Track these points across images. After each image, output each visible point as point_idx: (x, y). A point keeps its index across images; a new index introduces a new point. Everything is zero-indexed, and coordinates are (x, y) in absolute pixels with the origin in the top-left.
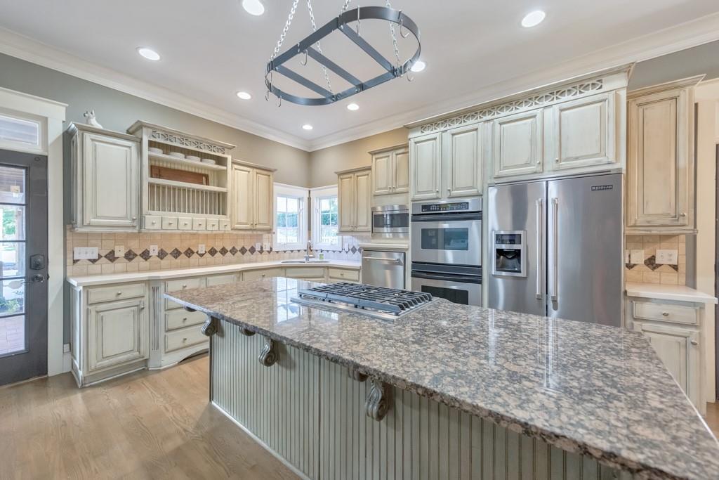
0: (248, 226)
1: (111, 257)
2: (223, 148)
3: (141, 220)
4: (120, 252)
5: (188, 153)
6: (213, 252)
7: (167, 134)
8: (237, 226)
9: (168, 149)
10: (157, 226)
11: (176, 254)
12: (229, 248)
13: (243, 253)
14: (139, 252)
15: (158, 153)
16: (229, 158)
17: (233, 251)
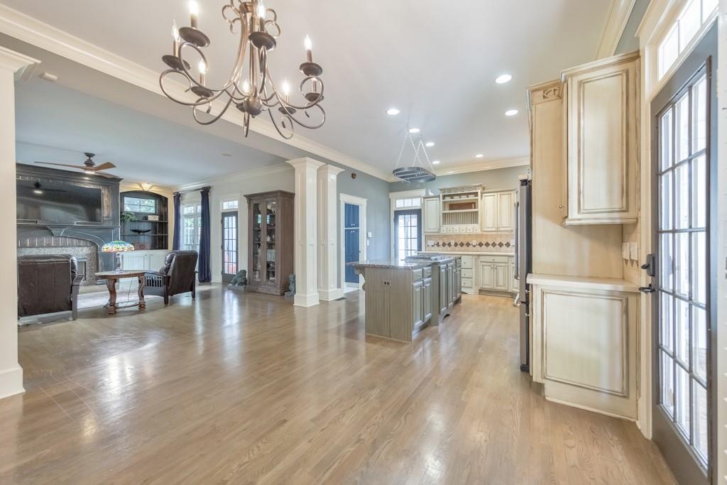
0: (494, 229)
1: (438, 245)
2: (475, 187)
3: (440, 229)
4: (441, 244)
5: (460, 195)
6: (481, 245)
7: (450, 190)
8: (486, 229)
9: (452, 196)
10: (445, 232)
11: (462, 245)
12: (491, 243)
13: (501, 246)
14: (447, 243)
15: (448, 199)
16: (479, 191)
17: (494, 245)
